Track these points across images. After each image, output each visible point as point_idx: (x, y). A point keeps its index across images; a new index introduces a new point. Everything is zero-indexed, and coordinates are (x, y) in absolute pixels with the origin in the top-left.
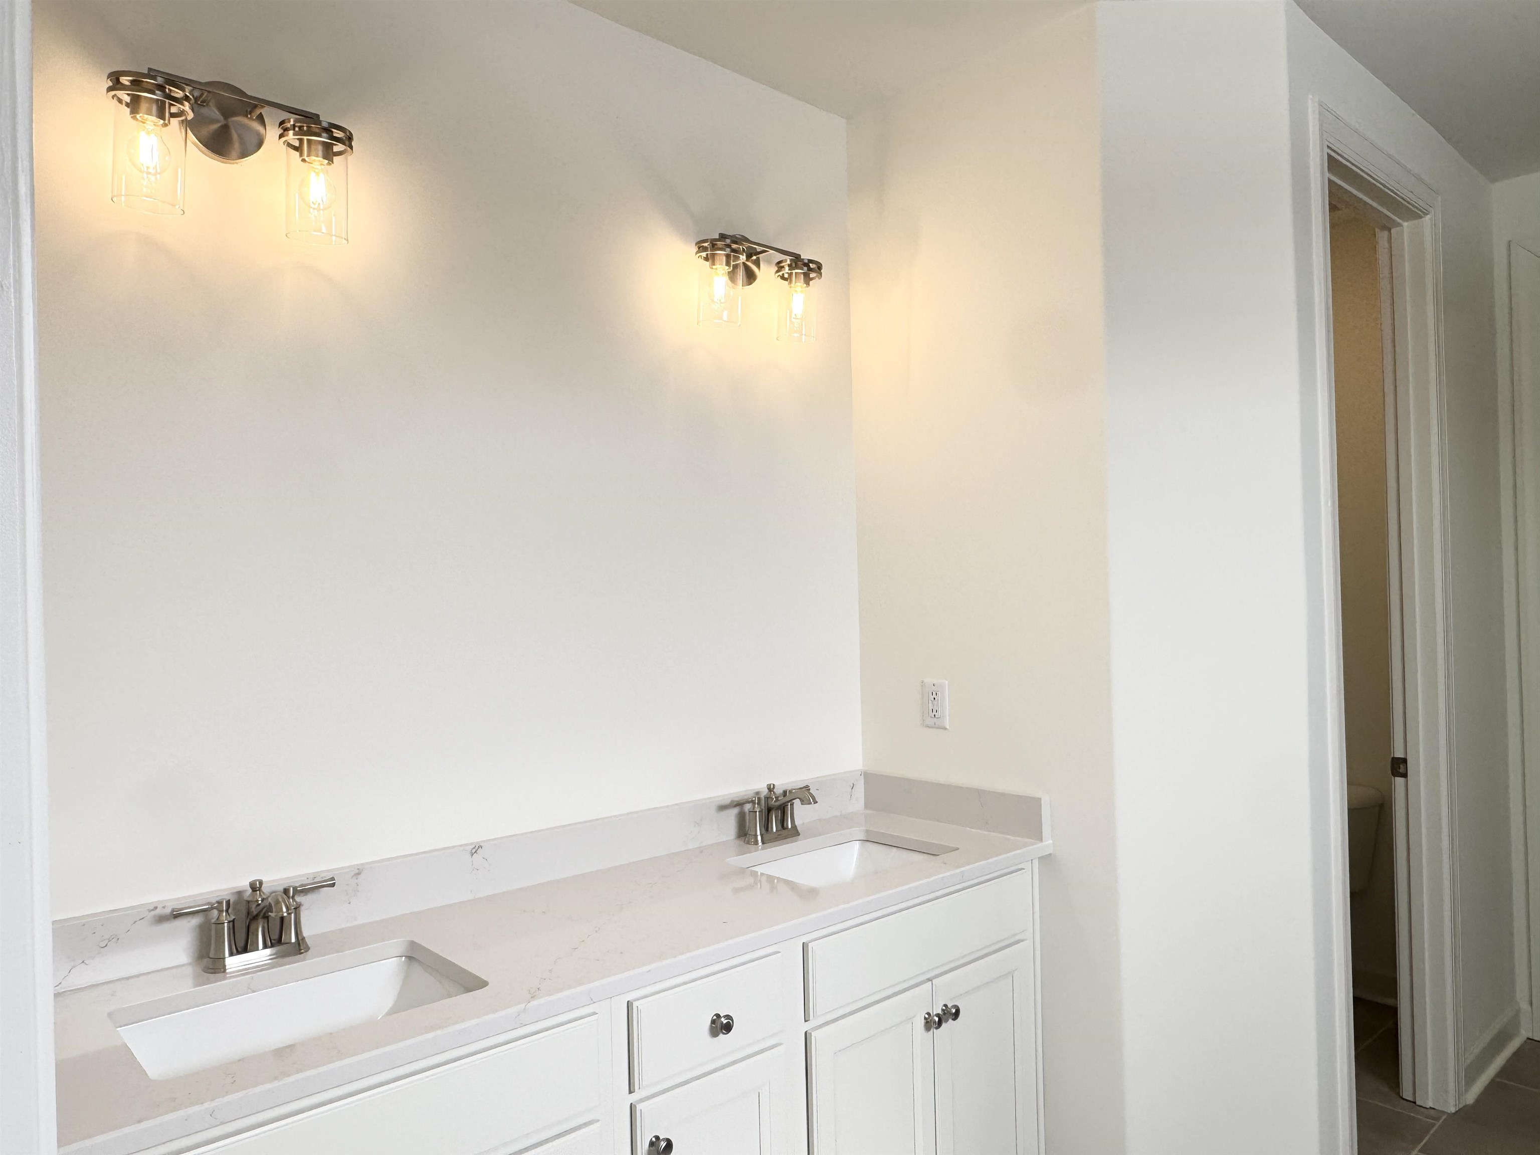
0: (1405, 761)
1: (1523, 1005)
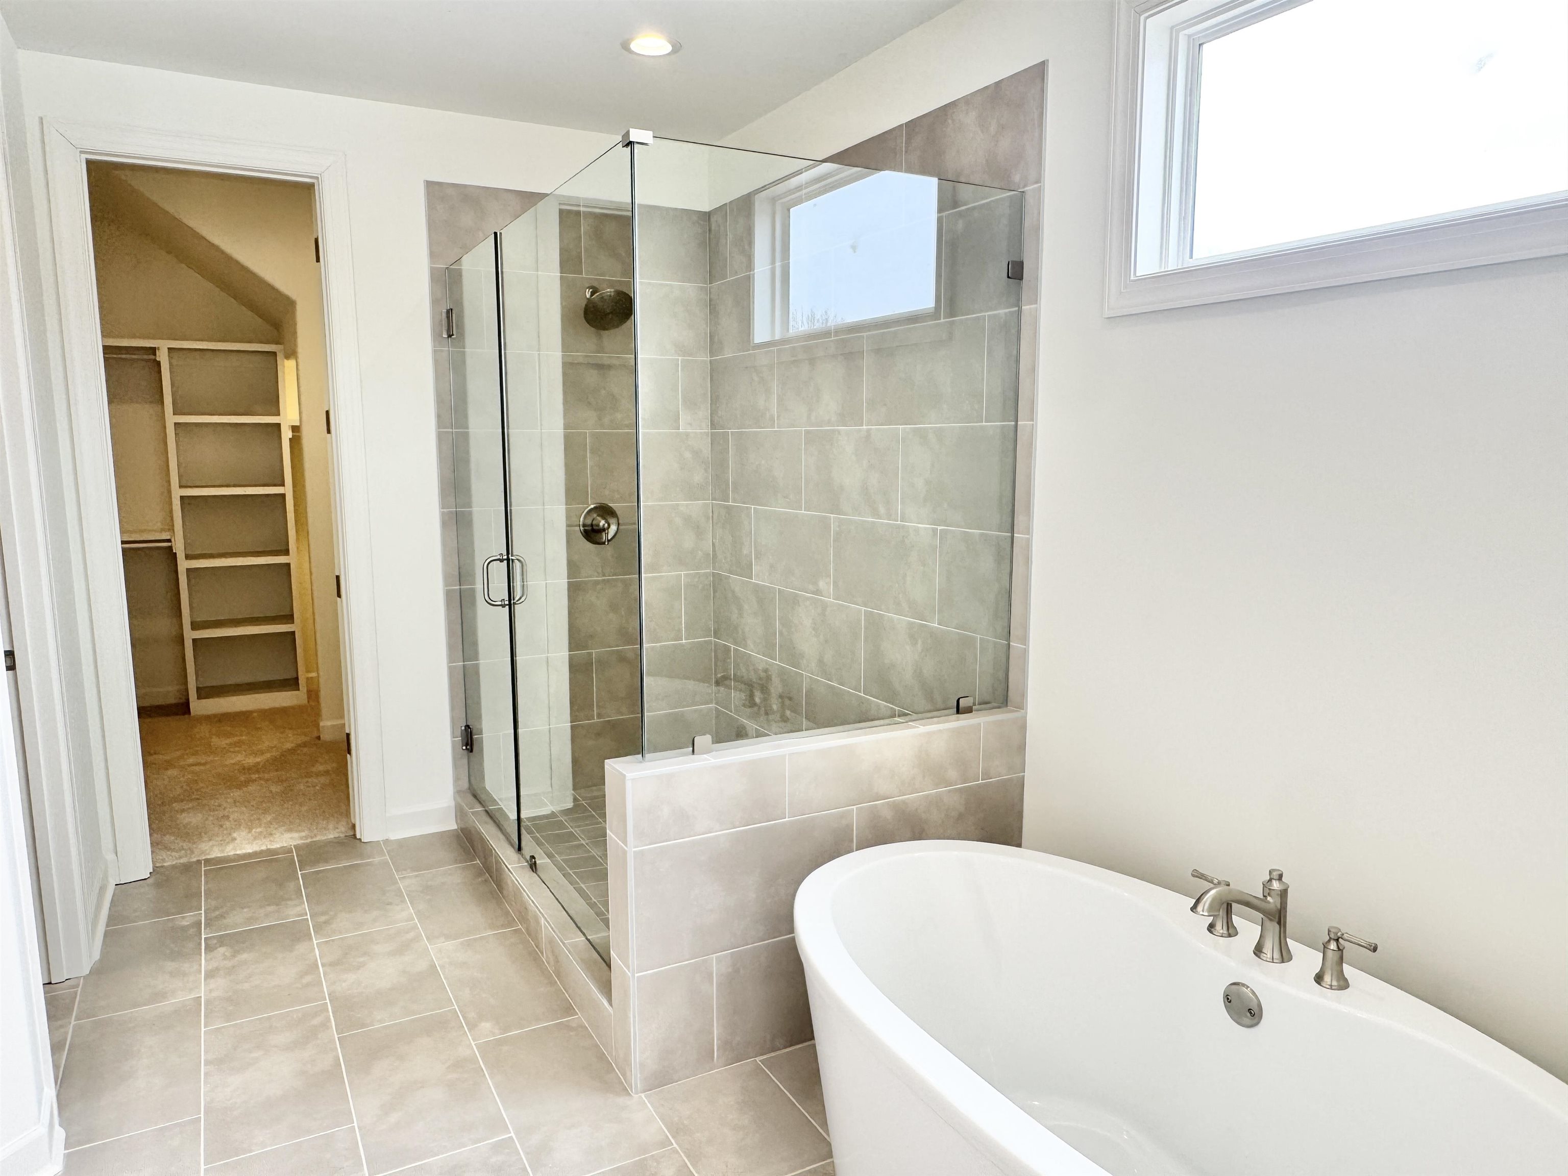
0: (11, 653)
1: (110, 857)
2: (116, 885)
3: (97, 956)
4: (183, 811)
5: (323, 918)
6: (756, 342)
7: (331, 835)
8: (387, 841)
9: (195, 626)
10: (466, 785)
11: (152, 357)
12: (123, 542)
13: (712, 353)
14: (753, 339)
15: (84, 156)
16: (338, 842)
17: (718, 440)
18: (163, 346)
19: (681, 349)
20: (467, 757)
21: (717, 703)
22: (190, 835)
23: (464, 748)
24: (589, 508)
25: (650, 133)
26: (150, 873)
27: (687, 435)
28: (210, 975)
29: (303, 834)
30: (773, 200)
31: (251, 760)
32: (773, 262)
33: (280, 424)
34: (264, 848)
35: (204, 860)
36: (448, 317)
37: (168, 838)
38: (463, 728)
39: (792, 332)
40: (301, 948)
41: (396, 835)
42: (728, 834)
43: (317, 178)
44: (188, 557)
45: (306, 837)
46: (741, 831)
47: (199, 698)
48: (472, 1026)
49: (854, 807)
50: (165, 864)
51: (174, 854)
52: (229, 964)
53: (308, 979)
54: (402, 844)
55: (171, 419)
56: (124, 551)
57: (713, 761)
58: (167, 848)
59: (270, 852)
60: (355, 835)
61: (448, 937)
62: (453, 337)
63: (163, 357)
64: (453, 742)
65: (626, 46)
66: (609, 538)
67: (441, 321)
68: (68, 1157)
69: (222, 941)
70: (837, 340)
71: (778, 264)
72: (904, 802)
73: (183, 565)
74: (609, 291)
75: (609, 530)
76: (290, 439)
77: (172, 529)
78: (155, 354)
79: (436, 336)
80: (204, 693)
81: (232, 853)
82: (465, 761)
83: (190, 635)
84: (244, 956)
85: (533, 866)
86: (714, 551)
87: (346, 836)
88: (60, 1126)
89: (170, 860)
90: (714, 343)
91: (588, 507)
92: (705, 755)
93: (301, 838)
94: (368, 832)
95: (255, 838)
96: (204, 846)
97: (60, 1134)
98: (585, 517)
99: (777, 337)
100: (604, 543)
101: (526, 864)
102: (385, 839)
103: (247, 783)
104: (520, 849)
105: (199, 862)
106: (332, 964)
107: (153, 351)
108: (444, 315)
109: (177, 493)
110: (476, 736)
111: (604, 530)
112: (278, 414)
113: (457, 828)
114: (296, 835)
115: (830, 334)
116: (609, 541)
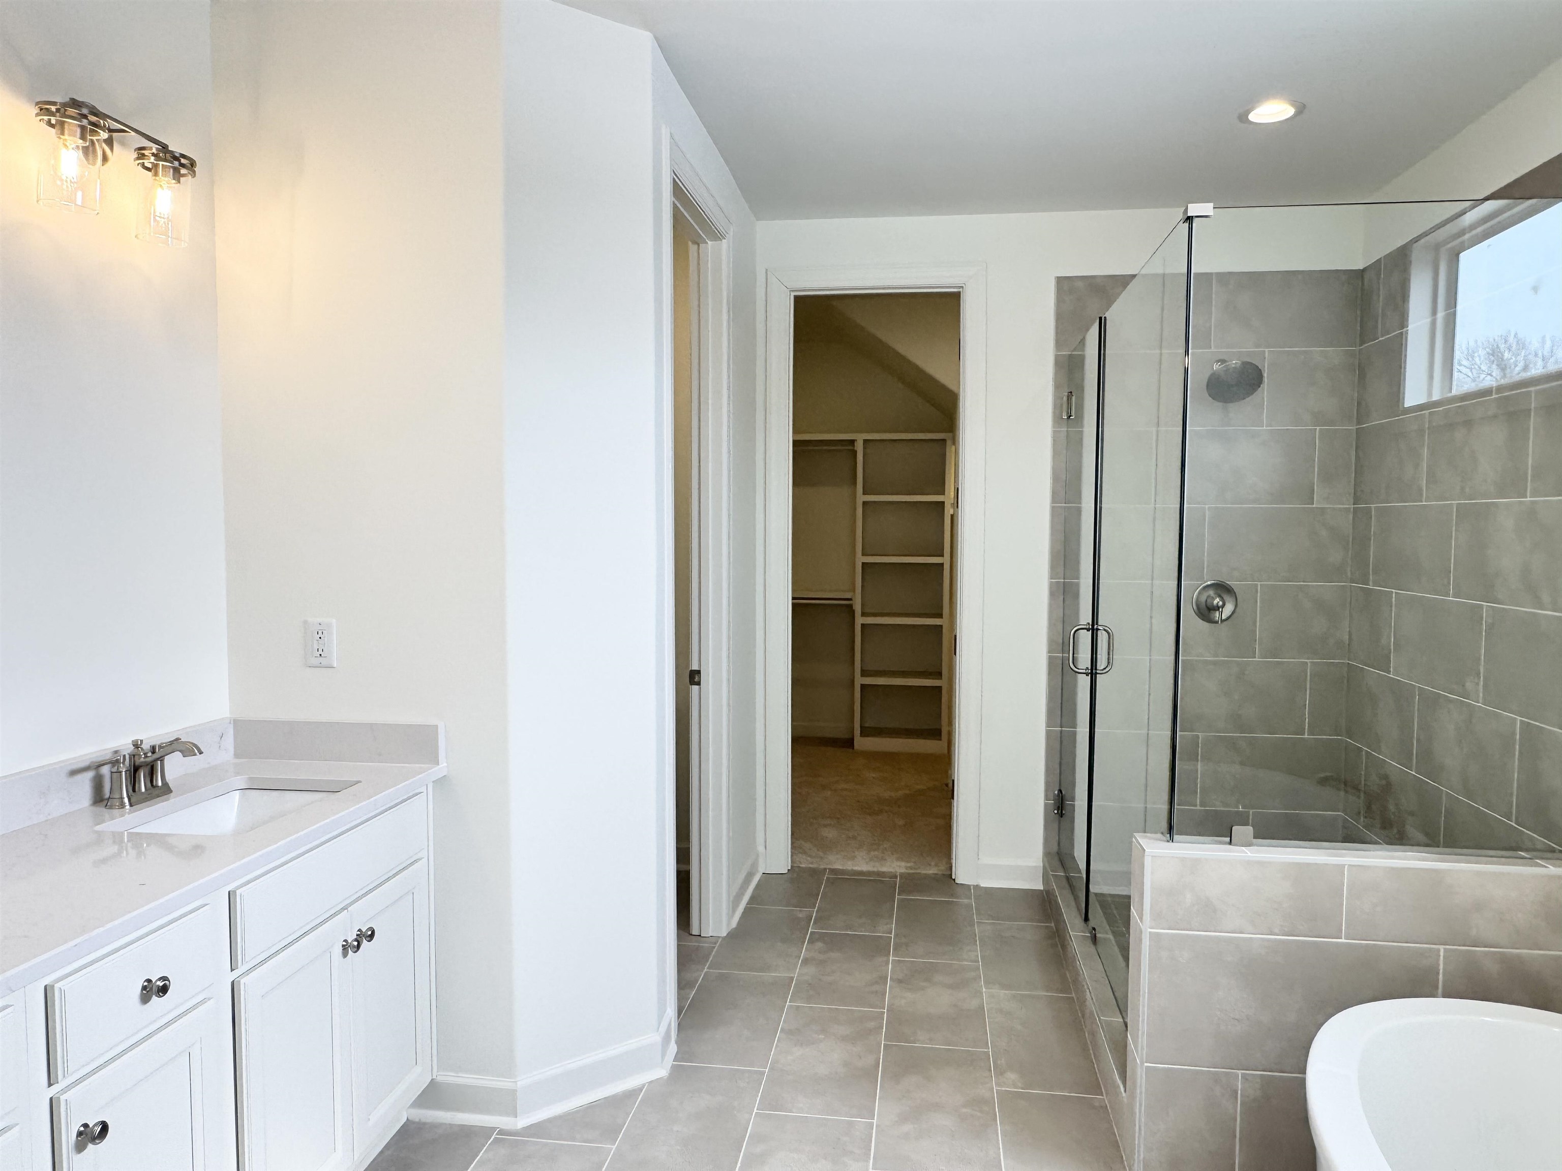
0: (699, 672)
1: (761, 849)
2: (763, 873)
3: (734, 923)
4: (825, 826)
5: (903, 940)
6: (1406, 406)
7: (931, 871)
8: (977, 887)
9: (864, 673)
10: (1055, 848)
11: (850, 448)
12: (793, 598)
13: (1359, 422)
14: (1404, 403)
15: (793, 294)
16: (935, 878)
17: (1360, 516)
18: (860, 438)
19: (1319, 418)
20: (1057, 822)
21: (1344, 811)
22: (826, 846)
23: (1056, 812)
24: (1206, 584)
25: (1211, 205)
26: (788, 870)
27: (1323, 510)
28: (806, 961)
29: (909, 865)
30: (1437, 247)
31: (887, 795)
32: (1434, 312)
33: (944, 502)
34: (875, 869)
35: (829, 869)
36: (1068, 399)
37: (807, 845)
38: (1056, 792)
39: (1455, 392)
40: (880, 959)
41: (986, 883)
42: (1263, 939)
43: (963, 287)
44: (864, 614)
45: (911, 868)
46: (1280, 940)
47: (861, 735)
48: (1000, 1072)
49: (1442, 948)
50: (801, 865)
51: (809, 858)
52: (821, 957)
53: (876, 988)
54: (989, 891)
55: (861, 498)
56: (794, 605)
57: (1250, 854)
58: (805, 853)
59: (879, 874)
60: (951, 875)
61: (1004, 987)
62: (1071, 417)
63: (859, 447)
64: (1046, 805)
65: (1243, 118)
66: (1224, 618)
67: (1062, 405)
68: (673, 1067)
69: (821, 937)
70: (1500, 398)
71: (1441, 315)
72: (1519, 956)
73: (860, 620)
74: (1235, 363)
75: (1223, 609)
76: (951, 515)
77: (853, 590)
78: (854, 446)
79: (1057, 419)
80: (865, 732)
81: (850, 868)
82: (1056, 826)
83: (859, 680)
84: (835, 955)
85: (1094, 939)
86: (1350, 639)
87: (944, 875)
88: (676, 1043)
89: (805, 863)
90: (1361, 412)
91: (1202, 584)
92: (1243, 848)
93: (907, 868)
94: (963, 874)
95: (871, 860)
96: (831, 857)
97: (673, 1048)
98: (1200, 593)
99: (1436, 397)
100: (1217, 622)
101: (1089, 935)
102: (975, 884)
103: (881, 811)
104: (1086, 919)
105: (825, 869)
106: (900, 981)
107: (852, 442)
108: (1065, 399)
109: (860, 559)
110: (1068, 802)
111: (1217, 608)
112: (943, 494)
113: (1042, 889)
114: (903, 864)
115: (1492, 392)
116: (1222, 621)
